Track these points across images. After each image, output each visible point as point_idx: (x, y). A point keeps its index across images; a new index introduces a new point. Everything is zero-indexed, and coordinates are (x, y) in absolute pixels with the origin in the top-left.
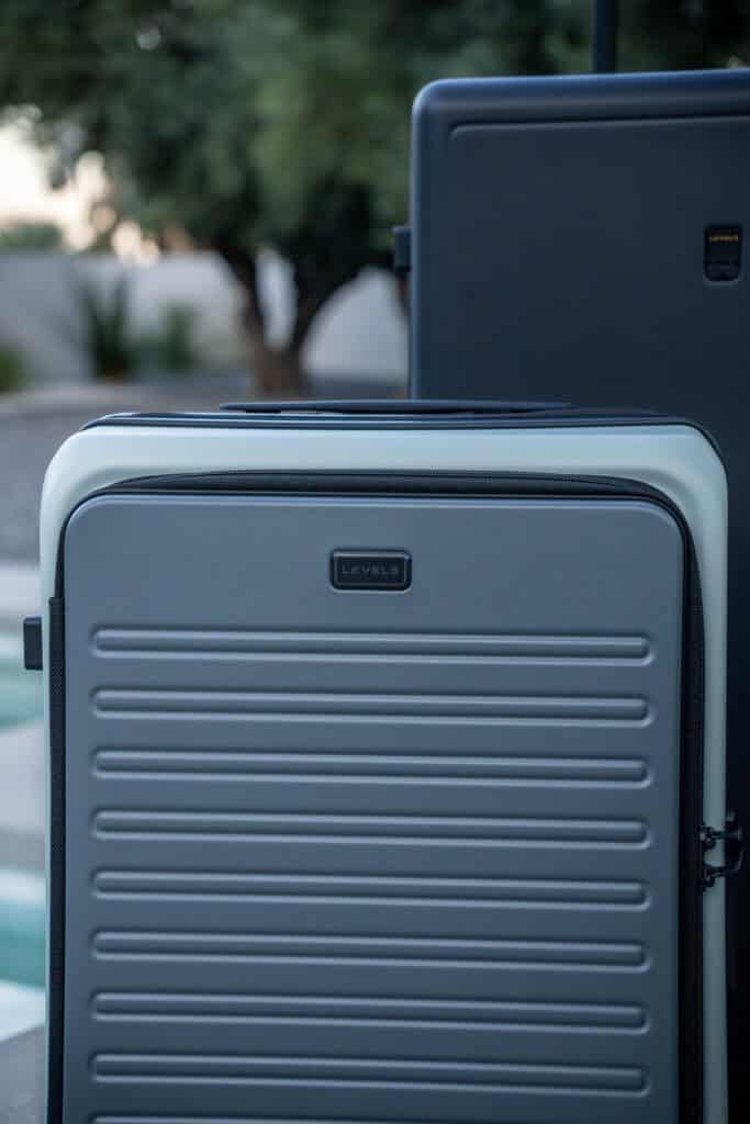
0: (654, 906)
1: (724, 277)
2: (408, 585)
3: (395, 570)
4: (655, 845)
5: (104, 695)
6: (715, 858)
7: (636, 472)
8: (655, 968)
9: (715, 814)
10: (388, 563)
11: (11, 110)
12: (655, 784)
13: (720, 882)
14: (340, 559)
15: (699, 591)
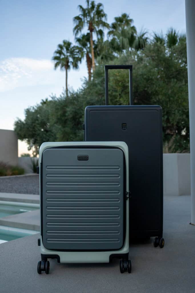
0: (120, 202)
1: (124, 130)
2: (88, 160)
3: (86, 158)
4: (120, 194)
5: (48, 175)
6: (128, 196)
7: (117, 146)
8: (120, 210)
9: (128, 190)
10: (85, 157)
11: (24, 139)
12: (120, 186)
13: (128, 199)
14: (79, 157)
15: (125, 161)
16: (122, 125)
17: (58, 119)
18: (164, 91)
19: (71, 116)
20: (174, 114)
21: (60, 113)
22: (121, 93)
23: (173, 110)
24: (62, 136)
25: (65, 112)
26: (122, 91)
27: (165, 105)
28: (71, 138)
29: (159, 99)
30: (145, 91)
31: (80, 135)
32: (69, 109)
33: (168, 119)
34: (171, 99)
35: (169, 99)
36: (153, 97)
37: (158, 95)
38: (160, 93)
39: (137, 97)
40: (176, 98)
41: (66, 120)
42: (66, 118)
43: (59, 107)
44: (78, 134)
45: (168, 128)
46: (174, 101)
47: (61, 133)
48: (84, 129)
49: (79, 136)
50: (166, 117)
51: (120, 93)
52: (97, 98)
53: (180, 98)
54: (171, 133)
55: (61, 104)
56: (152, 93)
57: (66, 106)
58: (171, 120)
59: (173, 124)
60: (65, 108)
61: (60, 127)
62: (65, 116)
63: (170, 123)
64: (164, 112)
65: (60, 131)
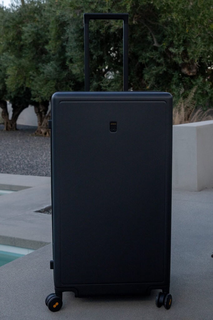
1: (114, 131)
16: (110, 124)
17: (10, 44)
18: (180, 6)
19: (30, 40)
20: (195, 43)
21: (11, 34)
22: (112, 8)
23: (195, 37)
24: (16, 72)
25: (20, 33)
26: (113, 4)
27: (181, 29)
28: (31, 76)
29: (172, 19)
30: (149, 4)
31: (45, 71)
32: (28, 29)
33: (185, 52)
34: (192, 18)
35: (189, 19)
36: (163, 15)
37: (170, 12)
38: (175, 10)
39: (137, 14)
40: (199, 17)
41: (22, 46)
42: (22, 43)
43: (10, 25)
44: (42, 70)
45: (184, 65)
46: (196, 23)
47: (14, 67)
48: (51, 128)
49: (43, 73)
50: (182, 49)
51: (110, 8)
52: (71, 15)
53: (206, 18)
54: (190, 73)
55: (14, 19)
56: (161, 8)
57: (21, 23)
58: (190, 54)
59: (193, 61)
60: (20, 26)
61: (12, 57)
62: (21, 40)
63: (188, 58)
64: (179, 40)
65: (12, 64)
